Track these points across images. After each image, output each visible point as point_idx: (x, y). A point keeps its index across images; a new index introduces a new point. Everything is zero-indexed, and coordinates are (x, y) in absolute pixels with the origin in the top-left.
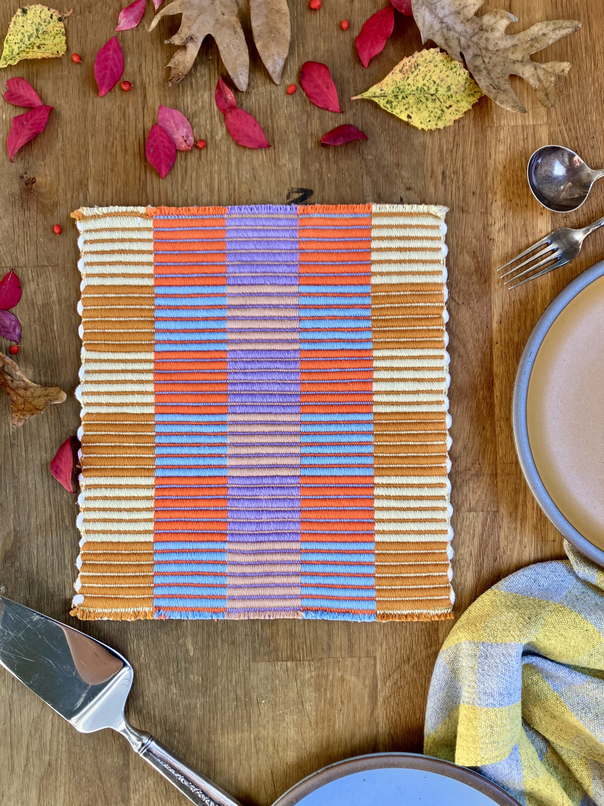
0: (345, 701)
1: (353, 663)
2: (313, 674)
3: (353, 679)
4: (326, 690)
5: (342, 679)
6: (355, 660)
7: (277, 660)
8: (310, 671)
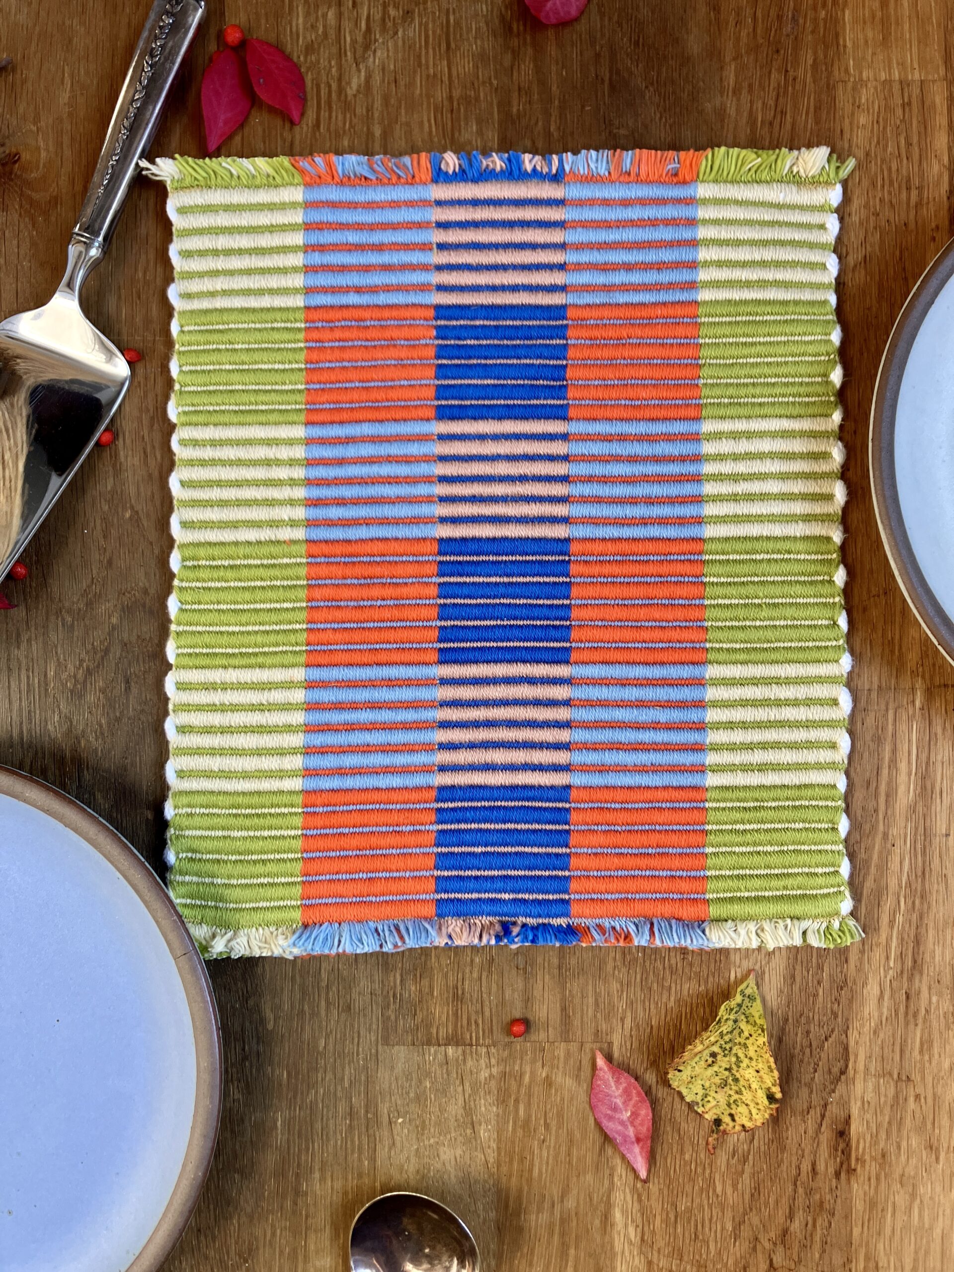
0: (553, 1124)
1: (568, 1054)
2: (495, 1071)
3: (569, 1082)
4: (517, 1101)
5: (548, 1082)
6: (574, 1047)
7: (429, 1043)
8: (489, 1066)
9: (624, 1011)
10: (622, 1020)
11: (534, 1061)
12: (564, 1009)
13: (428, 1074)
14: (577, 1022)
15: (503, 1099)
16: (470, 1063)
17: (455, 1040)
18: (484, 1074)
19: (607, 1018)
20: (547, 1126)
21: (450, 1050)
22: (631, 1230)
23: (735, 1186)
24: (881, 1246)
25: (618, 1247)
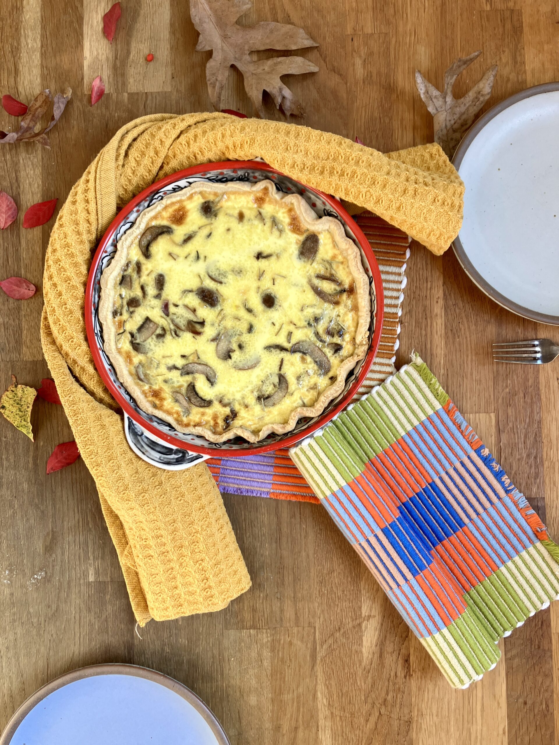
0: (293, 660)
1: (298, 632)
2: (269, 639)
3: (299, 643)
4: (278, 651)
5: (290, 643)
6: (300, 629)
7: (243, 628)
8: (267, 637)
9: (320, 614)
10: (319, 618)
11: (284, 635)
12: (296, 614)
13: (243, 641)
14: (301, 619)
15: (273, 650)
16: (259, 636)
17: (253, 627)
18: (265, 640)
19: (313, 617)
20: (290, 660)
21: (252, 631)
22: (325, 700)
23: (365, 683)
24: (423, 706)
25: (319, 707)
